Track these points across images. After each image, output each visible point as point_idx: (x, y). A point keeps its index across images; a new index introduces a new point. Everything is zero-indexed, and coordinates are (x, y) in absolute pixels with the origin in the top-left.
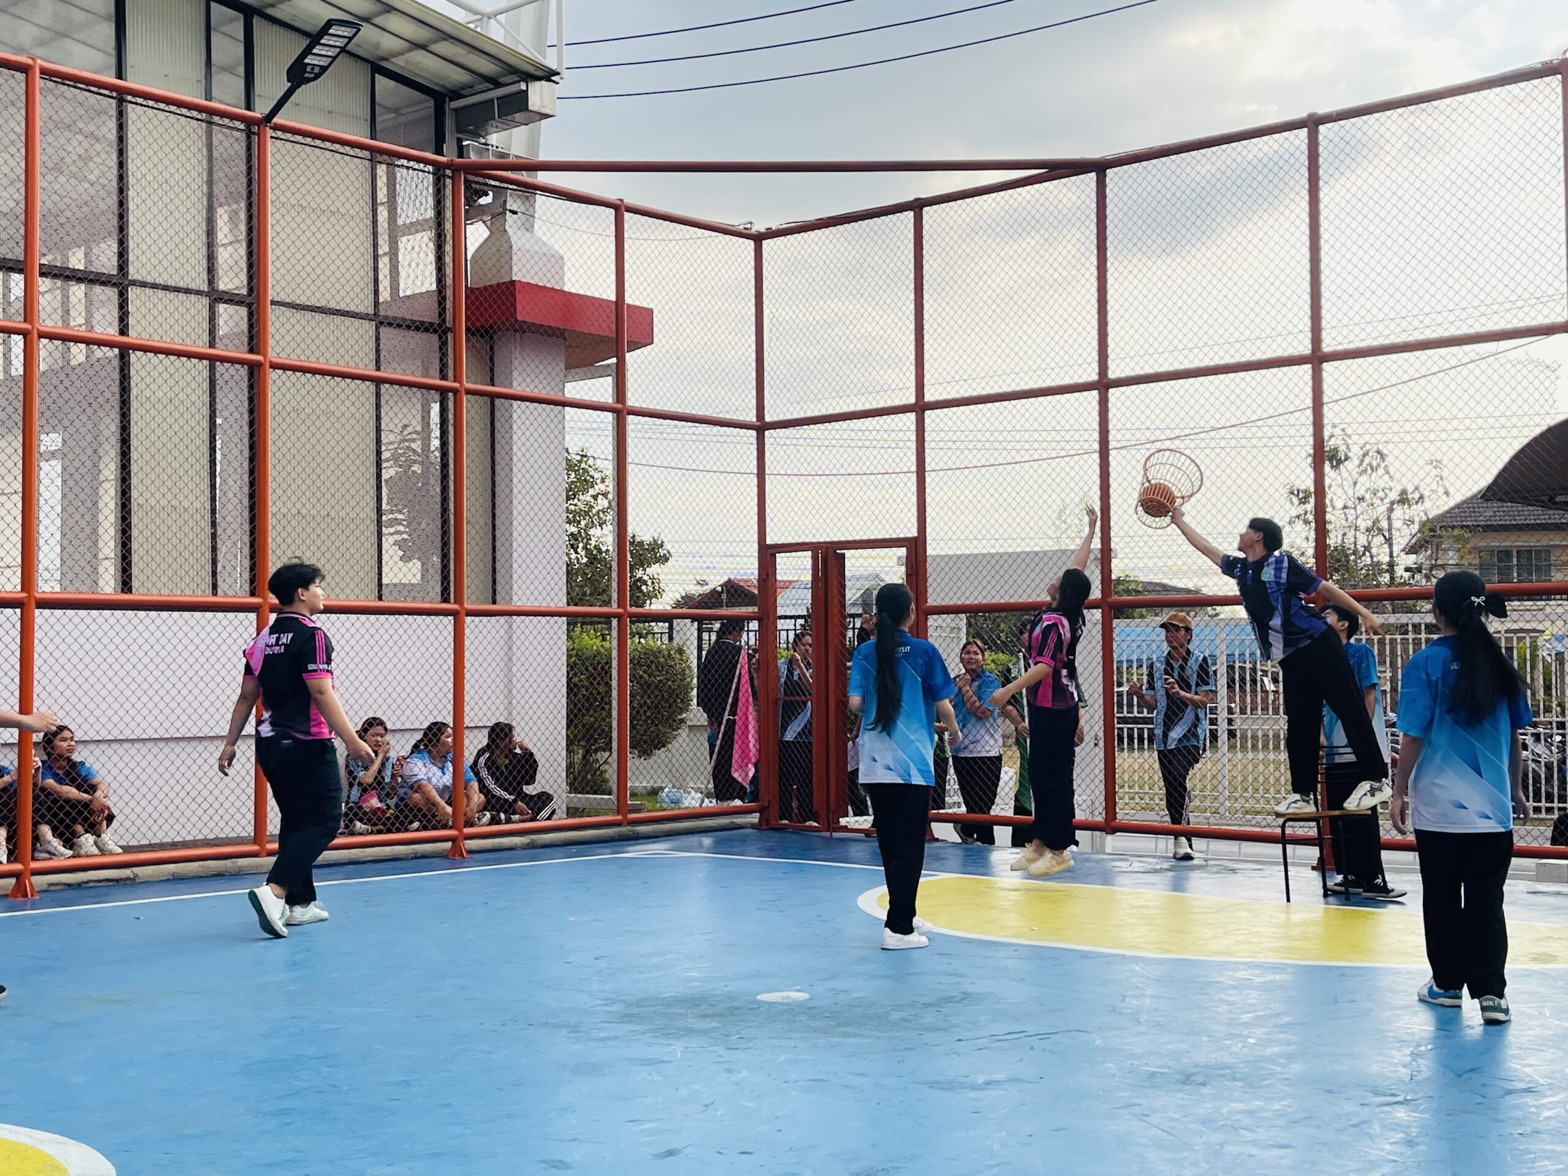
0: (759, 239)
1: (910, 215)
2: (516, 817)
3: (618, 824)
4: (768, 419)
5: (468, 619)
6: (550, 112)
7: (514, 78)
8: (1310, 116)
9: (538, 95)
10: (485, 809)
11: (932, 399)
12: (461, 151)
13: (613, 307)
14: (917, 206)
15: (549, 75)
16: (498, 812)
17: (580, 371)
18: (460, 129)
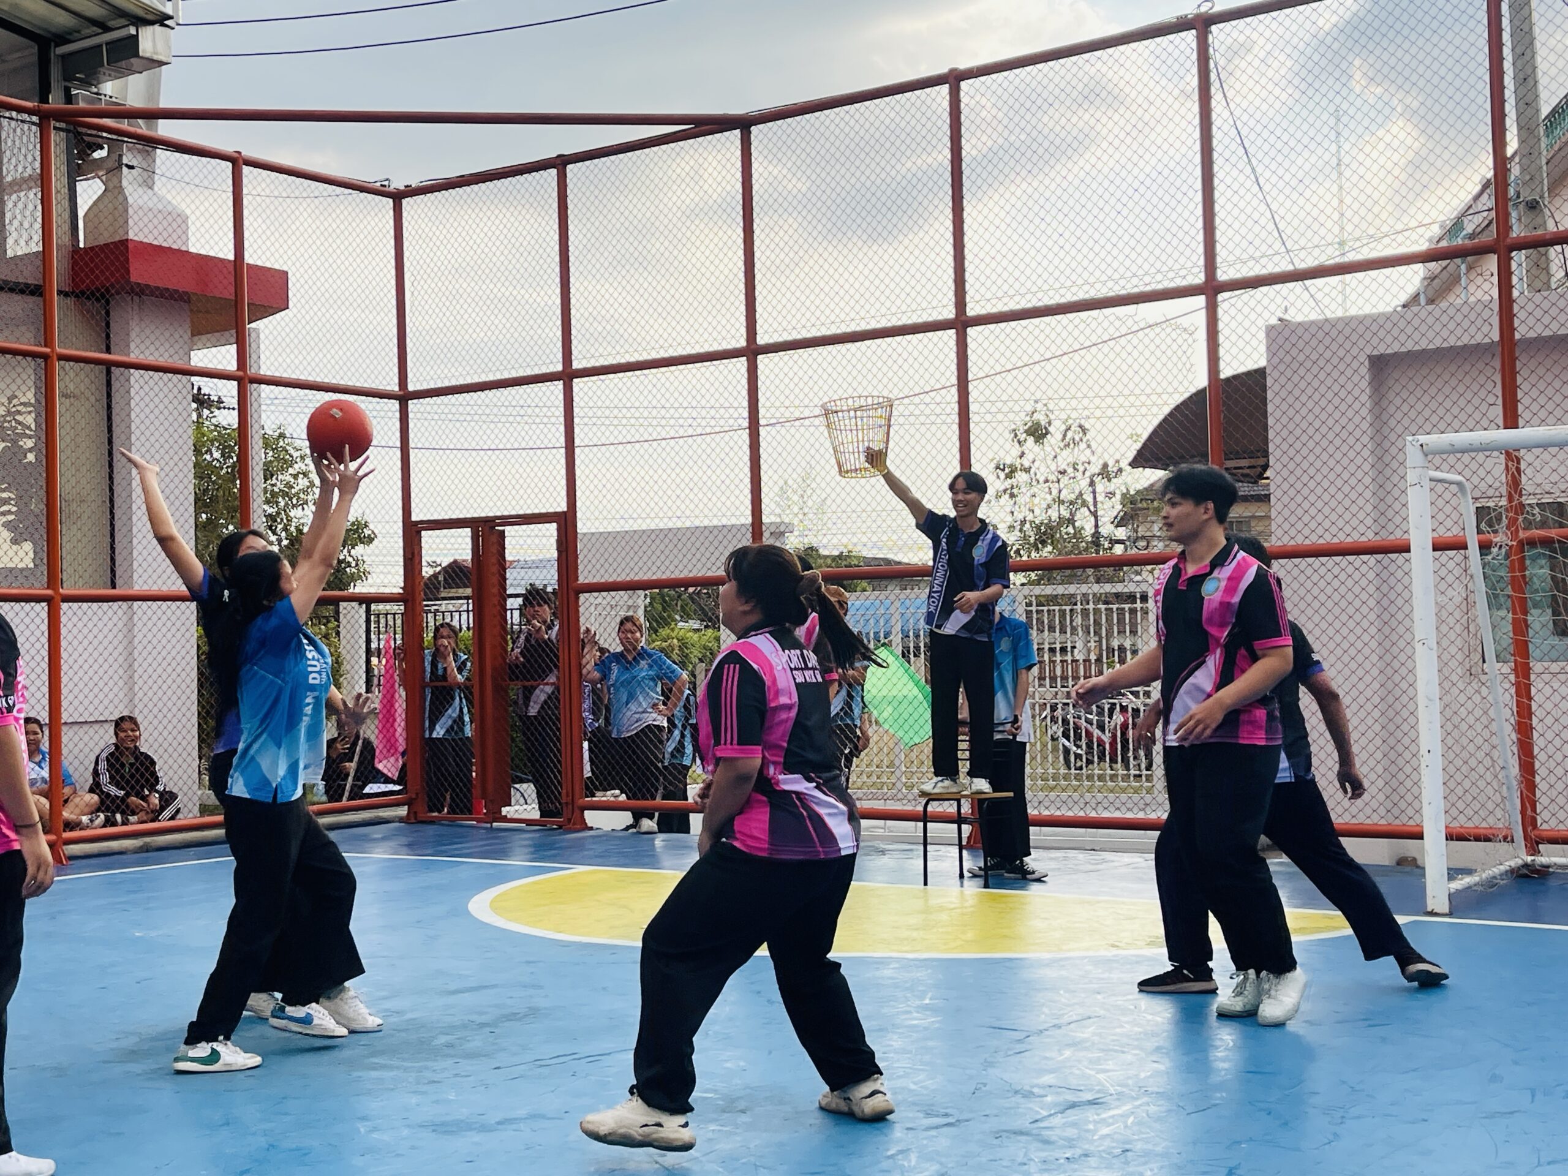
0: (398, 197)
1: (554, 172)
2: (132, 819)
4: (411, 388)
5: (65, 606)
6: (163, 59)
7: (123, 21)
8: (952, 71)
9: (150, 40)
10: (98, 810)
11: (580, 366)
12: (69, 99)
13: (232, 269)
14: (561, 163)
15: (162, 19)
16: (114, 813)
17: (204, 338)
18: (68, 77)
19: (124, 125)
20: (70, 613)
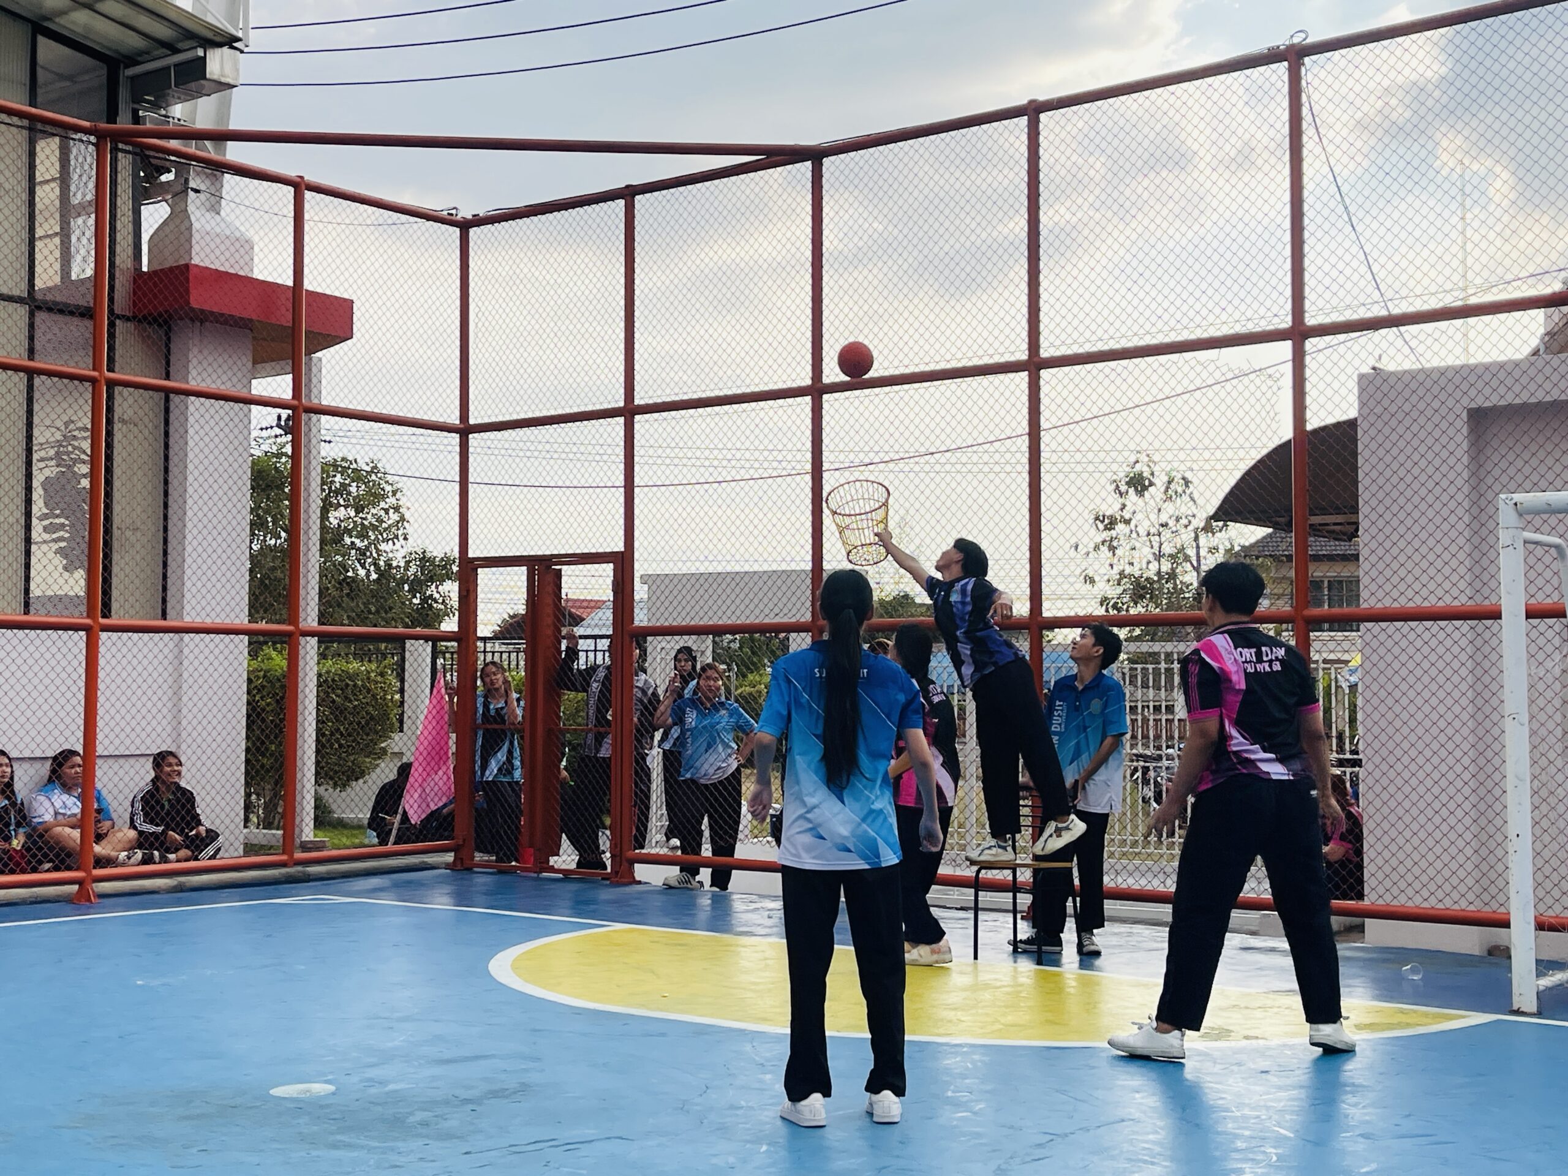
0: (465, 226)
1: (621, 203)
2: (172, 856)
3: (284, 865)
4: (472, 421)
5: (104, 635)
6: (232, 82)
7: (191, 43)
8: (1032, 103)
9: (217, 63)
11: (642, 402)
12: (137, 120)
13: (290, 295)
14: (629, 194)
15: (230, 41)
17: (268, 366)
18: (137, 99)
19: (191, 148)
20: (109, 643)
